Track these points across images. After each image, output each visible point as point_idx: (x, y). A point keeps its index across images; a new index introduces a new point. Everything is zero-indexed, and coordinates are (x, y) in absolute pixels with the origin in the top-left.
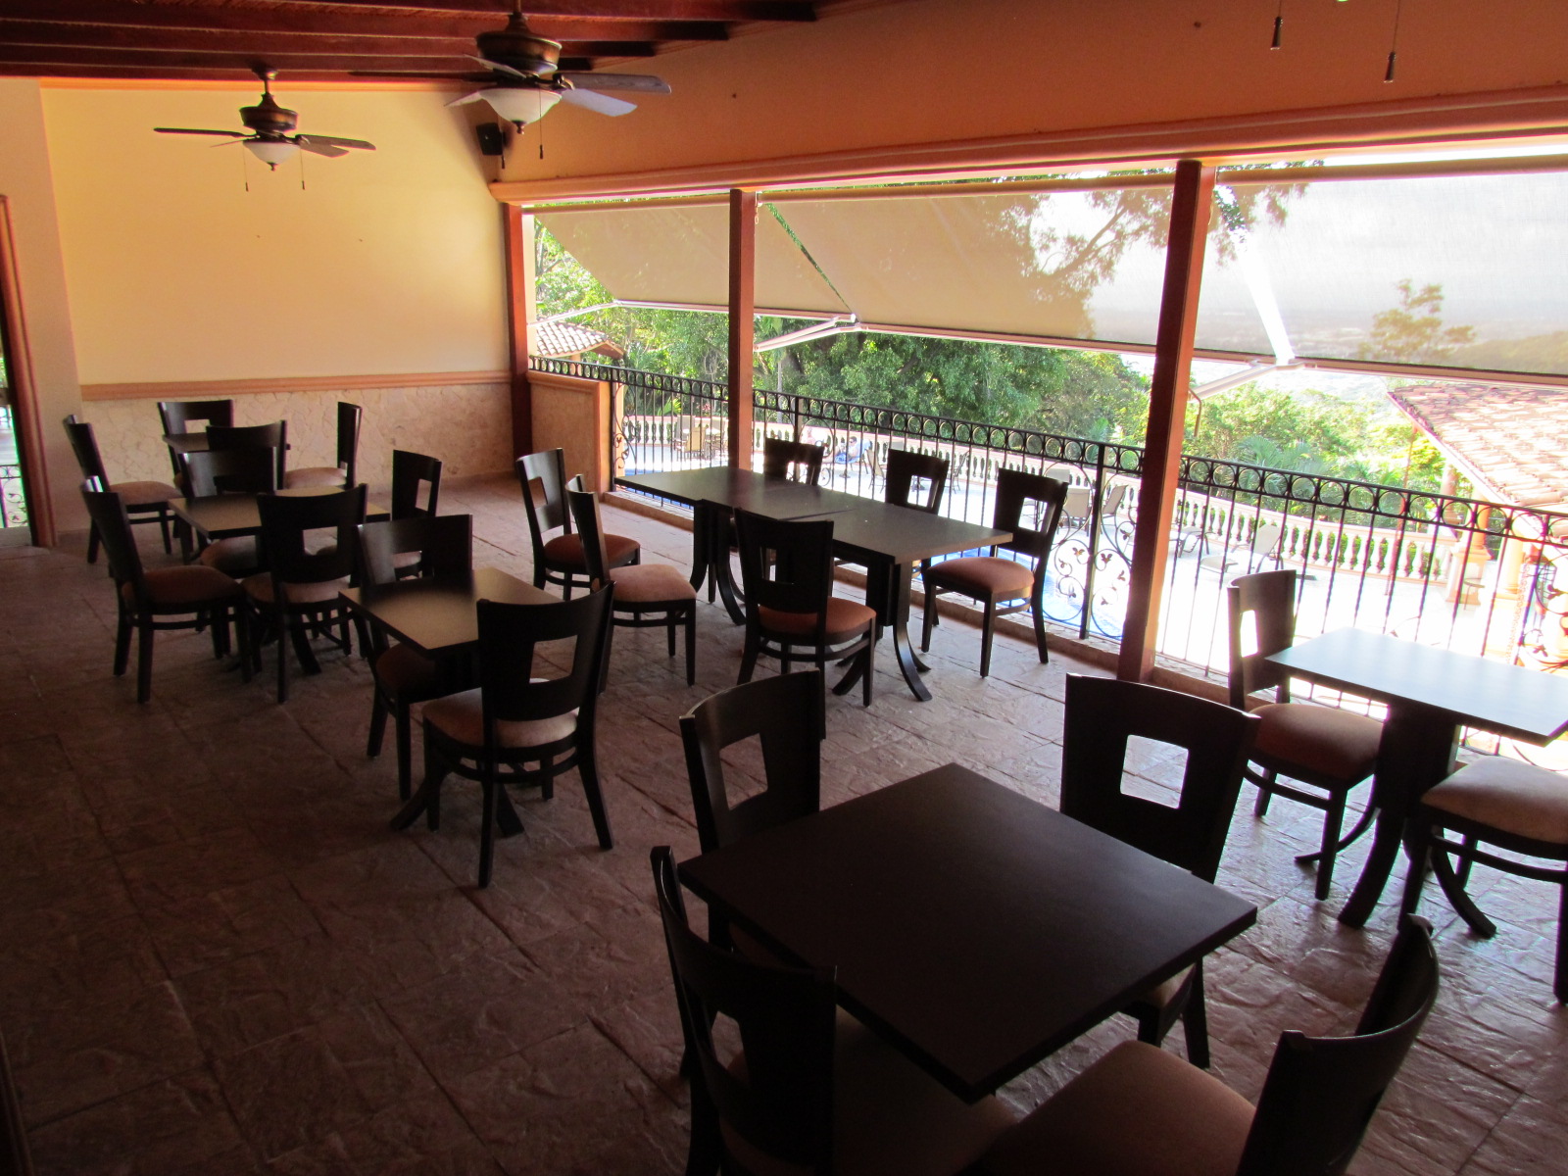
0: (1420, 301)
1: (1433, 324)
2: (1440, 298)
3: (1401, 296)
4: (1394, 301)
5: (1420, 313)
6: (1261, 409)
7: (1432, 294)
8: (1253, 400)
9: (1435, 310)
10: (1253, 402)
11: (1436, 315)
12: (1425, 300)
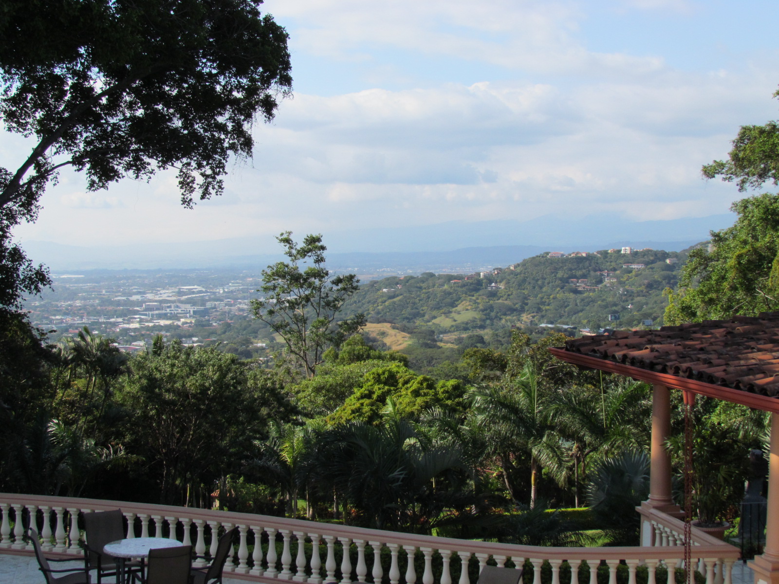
0: (303, 253)
1: (320, 274)
2: (323, 248)
3: (284, 248)
4: (279, 255)
5: (305, 265)
6: (203, 376)
7: (314, 244)
8: (191, 368)
9: (320, 260)
10: (192, 371)
11: (322, 265)
12: (310, 251)
